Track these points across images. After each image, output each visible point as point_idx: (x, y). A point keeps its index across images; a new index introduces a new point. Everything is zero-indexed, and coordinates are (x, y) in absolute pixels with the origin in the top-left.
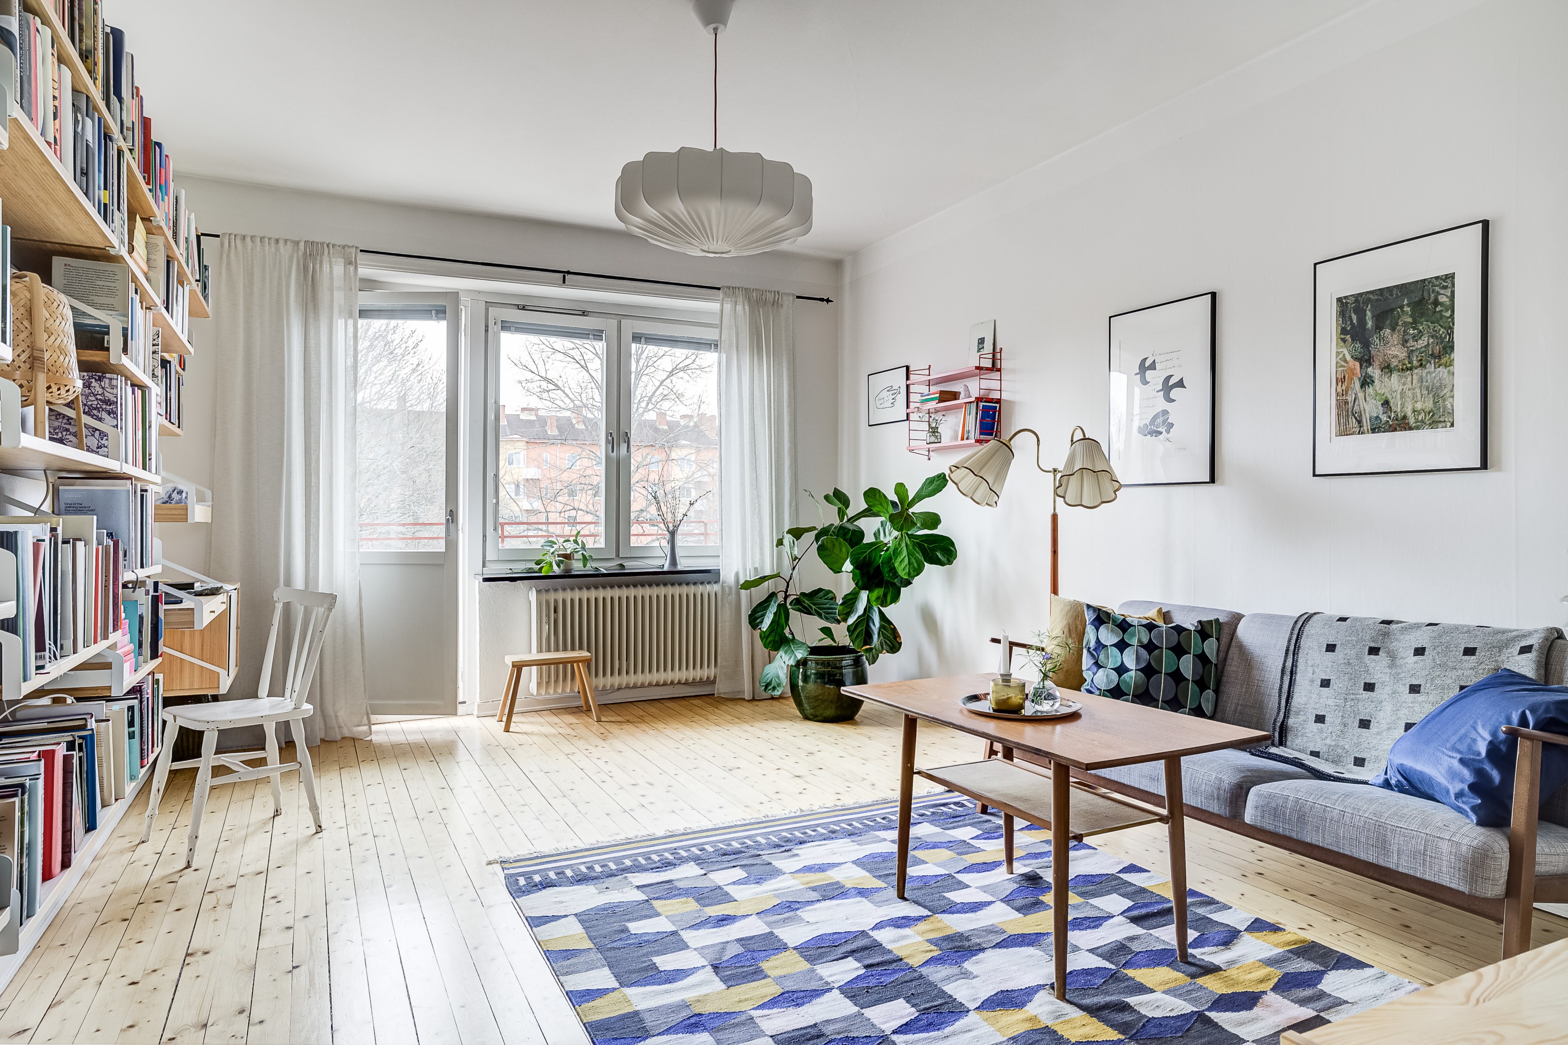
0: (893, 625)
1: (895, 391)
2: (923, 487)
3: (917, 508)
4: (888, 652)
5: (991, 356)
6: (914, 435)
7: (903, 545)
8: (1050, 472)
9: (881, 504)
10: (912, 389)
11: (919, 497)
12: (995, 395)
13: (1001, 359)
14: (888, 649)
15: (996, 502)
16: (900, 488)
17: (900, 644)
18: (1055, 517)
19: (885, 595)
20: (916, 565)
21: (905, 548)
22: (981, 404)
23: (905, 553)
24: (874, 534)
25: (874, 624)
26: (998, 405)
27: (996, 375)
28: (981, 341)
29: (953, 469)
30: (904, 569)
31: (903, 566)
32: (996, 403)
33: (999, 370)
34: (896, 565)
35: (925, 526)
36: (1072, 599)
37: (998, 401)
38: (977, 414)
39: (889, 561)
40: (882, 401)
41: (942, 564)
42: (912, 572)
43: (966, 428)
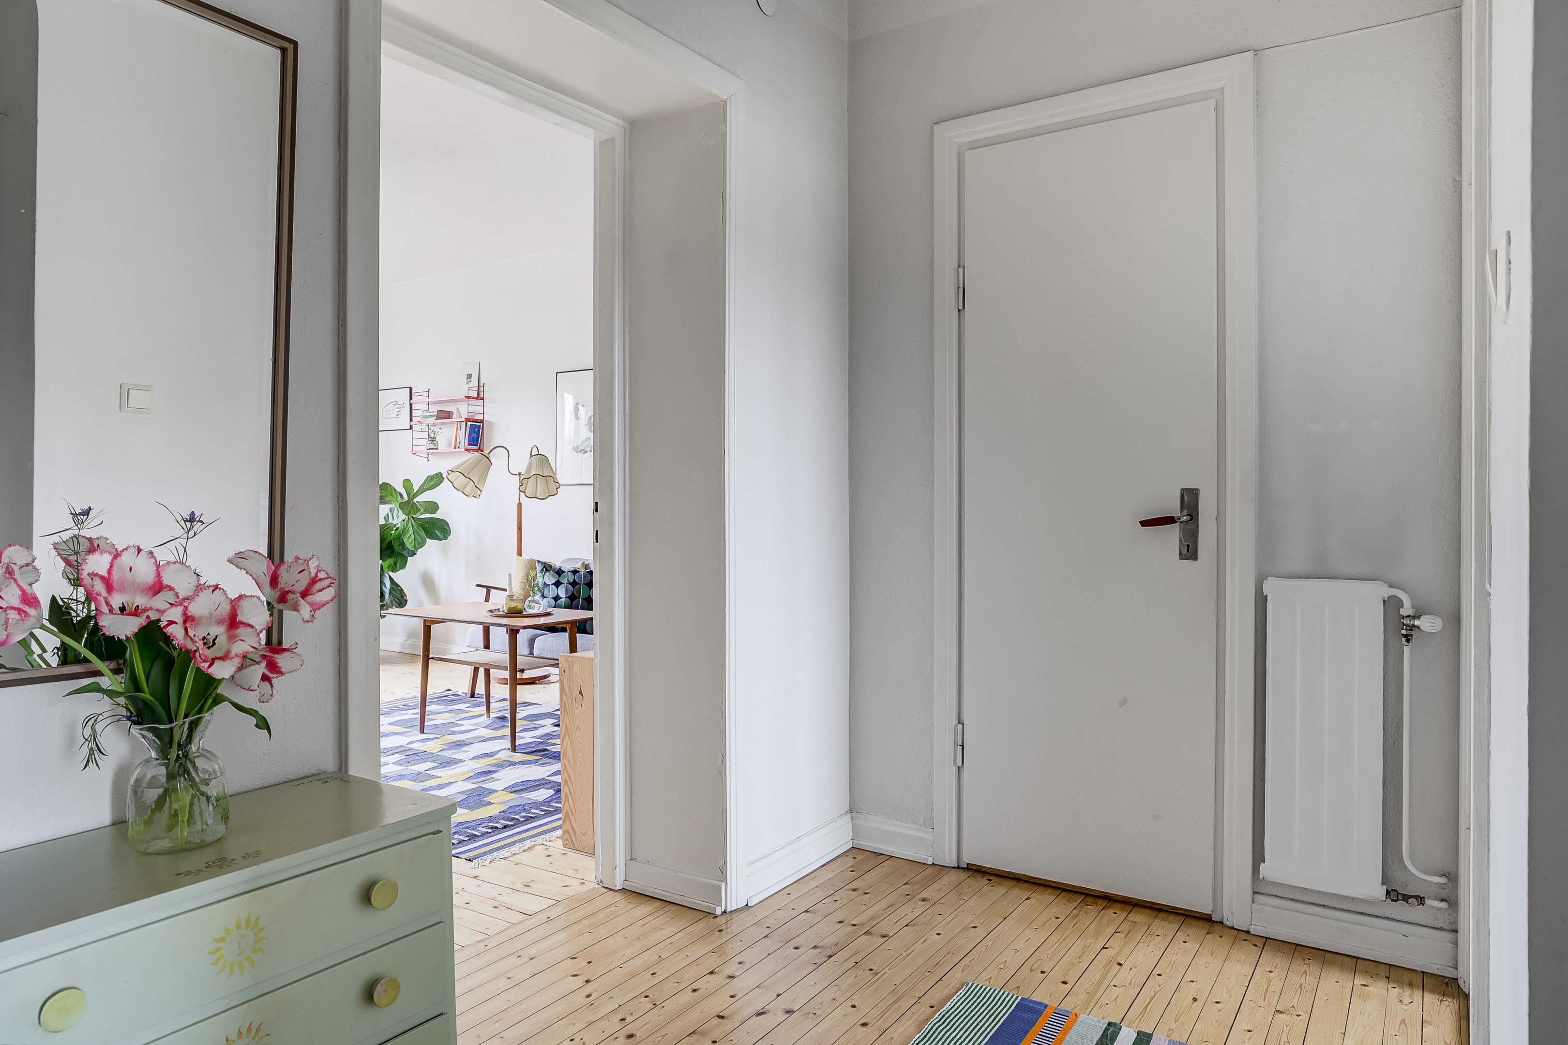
0: (400, 587)
1: (400, 406)
2: (425, 483)
3: (421, 498)
4: (397, 607)
5: (477, 389)
6: (416, 442)
7: (410, 525)
8: (517, 475)
9: (392, 495)
10: (414, 406)
11: (422, 490)
12: (480, 417)
13: (483, 391)
14: (397, 605)
15: (479, 495)
16: (407, 483)
17: (406, 601)
18: (520, 505)
19: (395, 564)
20: (420, 540)
21: (411, 528)
22: (469, 424)
23: (411, 531)
24: (384, 518)
25: (385, 586)
26: (481, 424)
27: (480, 402)
28: (469, 376)
29: (450, 472)
30: (411, 543)
31: (410, 541)
32: (480, 422)
33: (483, 399)
34: (405, 540)
35: (426, 512)
36: (529, 558)
37: (482, 421)
38: (466, 430)
39: (399, 537)
40: (388, 413)
41: (440, 540)
42: (416, 545)
43: (458, 440)
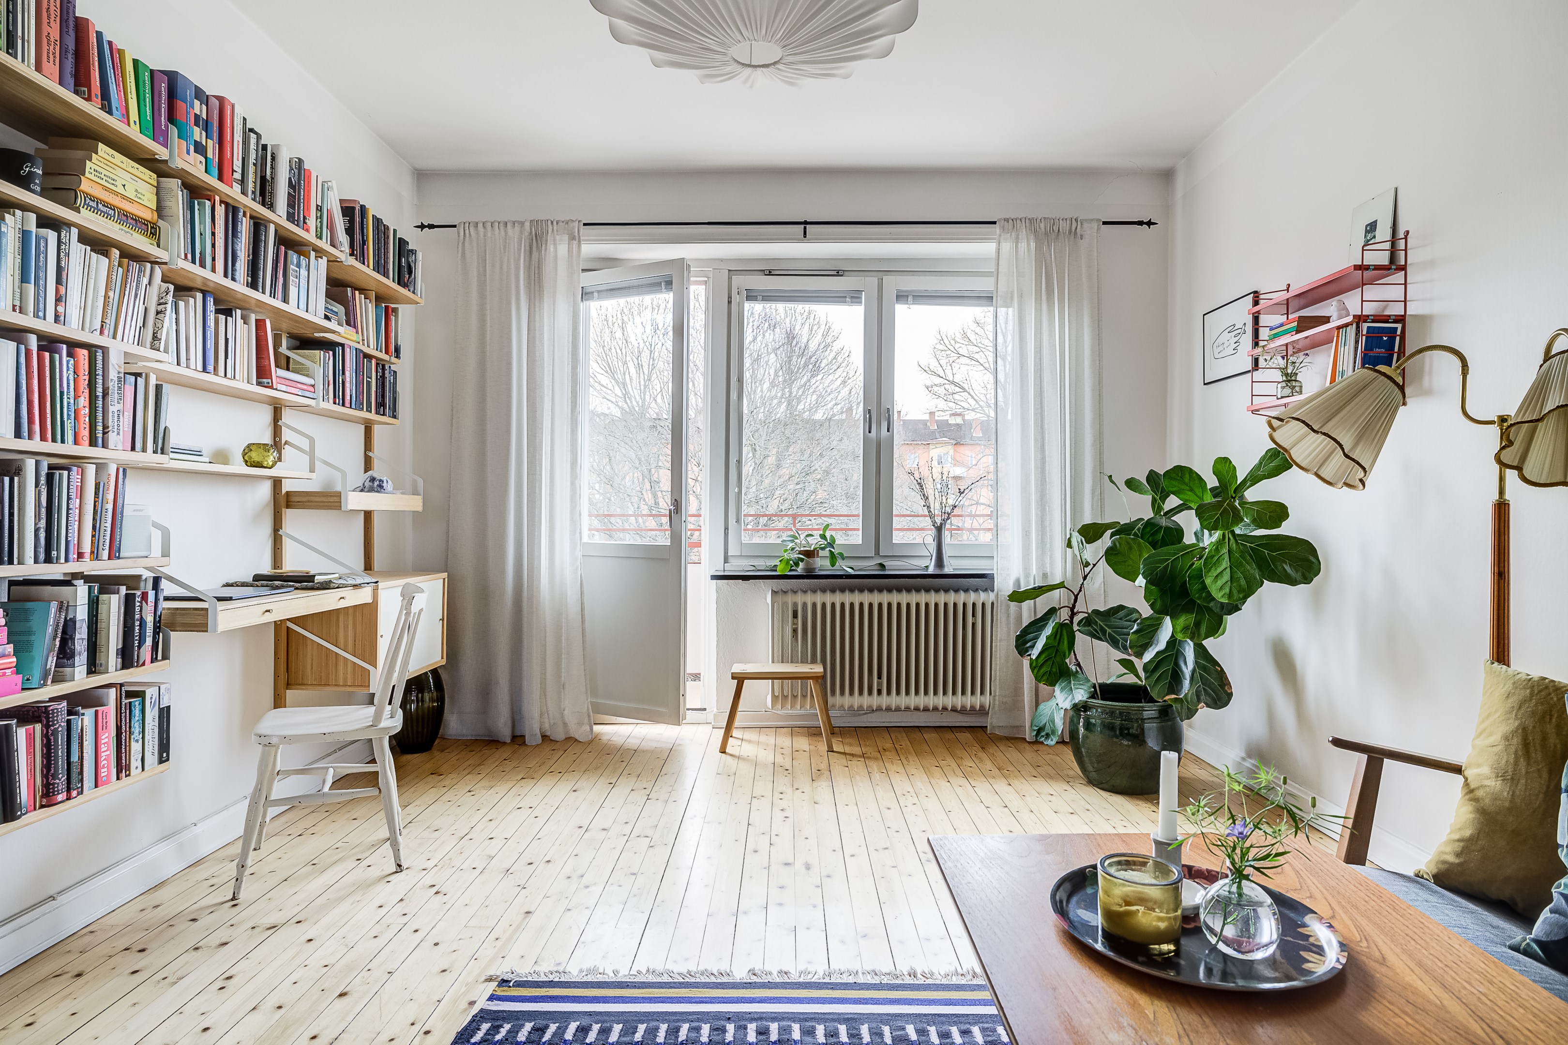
0: (1219, 666)
1: (1239, 331)
2: (1260, 463)
3: (1253, 494)
4: (1208, 706)
5: (1388, 246)
6: (1258, 389)
7: (1225, 550)
8: (1492, 422)
9: (1191, 490)
10: (1264, 320)
11: (1254, 478)
12: (1396, 310)
13: (1406, 250)
14: (1209, 700)
15: (1361, 480)
16: (1223, 466)
17: (1230, 695)
18: (1502, 510)
19: (1197, 624)
20: (1243, 582)
21: (1226, 556)
22: (1365, 326)
23: (1225, 563)
25: (1186, 663)
26: (1399, 326)
27: (1399, 277)
28: (1372, 227)
29: (1276, 423)
30: (1221, 588)
31: (1220, 583)
32: (1395, 322)
33: (1403, 268)
34: (1208, 581)
35: (1259, 523)
36: (1536, 674)
37: (1401, 319)
38: (1357, 342)
39: (1199, 576)
40: (1221, 348)
41: (1293, 582)
42: (1235, 592)
43: (1339, 368)
